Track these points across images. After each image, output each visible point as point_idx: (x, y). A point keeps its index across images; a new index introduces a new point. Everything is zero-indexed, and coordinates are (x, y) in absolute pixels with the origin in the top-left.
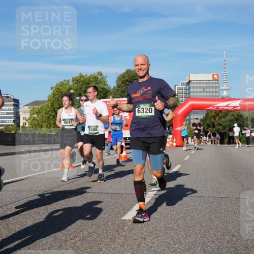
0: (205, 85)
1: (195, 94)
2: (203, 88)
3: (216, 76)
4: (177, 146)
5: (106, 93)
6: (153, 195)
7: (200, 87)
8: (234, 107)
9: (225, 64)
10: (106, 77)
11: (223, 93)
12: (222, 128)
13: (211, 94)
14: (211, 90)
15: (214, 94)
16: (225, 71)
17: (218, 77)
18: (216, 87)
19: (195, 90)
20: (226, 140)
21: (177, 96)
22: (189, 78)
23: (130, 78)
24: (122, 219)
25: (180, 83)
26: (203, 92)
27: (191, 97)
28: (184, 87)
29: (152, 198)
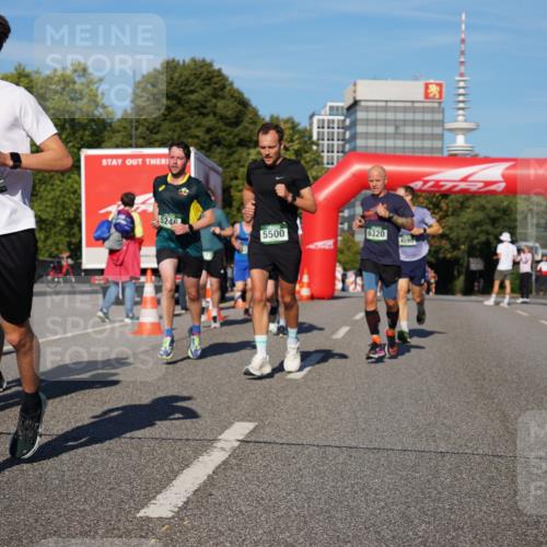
0: (400, 116)
1: (371, 143)
2: (397, 124)
3: (434, 89)
4: (312, 297)
5: (101, 132)
6: (238, 444)
7: (386, 122)
8: (488, 184)
9: (462, 53)
11: (455, 141)
12: (448, 246)
13: (418, 144)
14: (418, 130)
15: (427, 144)
16: (462, 75)
17: (440, 93)
18: (433, 123)
19: (372, 129)
20: (460, 282)
21: (318, 145)
22: (355, 92)
23: (174, 88)
24: (138, 515)
25: (325, 106)
26: (395, 136)
27: (358, 150)
28: (339, 121)
29: (234, 453)
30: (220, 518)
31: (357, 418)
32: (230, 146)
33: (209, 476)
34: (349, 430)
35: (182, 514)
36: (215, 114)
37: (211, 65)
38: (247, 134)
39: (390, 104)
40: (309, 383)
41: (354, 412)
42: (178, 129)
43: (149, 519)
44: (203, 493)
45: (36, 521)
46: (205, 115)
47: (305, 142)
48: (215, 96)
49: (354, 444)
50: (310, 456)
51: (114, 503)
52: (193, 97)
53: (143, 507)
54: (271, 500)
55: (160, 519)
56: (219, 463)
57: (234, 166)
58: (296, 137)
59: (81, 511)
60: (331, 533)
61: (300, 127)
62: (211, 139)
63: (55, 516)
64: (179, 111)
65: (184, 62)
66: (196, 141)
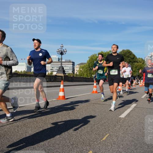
6: (134, 107)
23: (124, 54)
28: (149, 58)
30: (131, 118)
32: (132, 62)
33: (130, 112)
35: (126, 117)
36: (130, 57)
37: (129, 50)
38: (135, 60)
43: (121, 118)
47: (144, 62)
49: (152, 108)
57: (133, 65)
61: (143, 59)
62: (129, 61)
65: (125, 50)
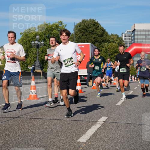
0: (147, 33)
1: (139, 41)
2: (146, 36)
6: (103, 122)
7: (143, 35)
10: (66, 25)
19: (139, 37)
21: (124, 41)
22: (134, 27)
23: (85, 27)
24: (77, 141)
25: (126, 31)
26: (146, 38)
27: (135, 43)
28: (130, 35)
29: (102, 125)
30: (99, 143)
31: (136, 116)
32: (100, 42)
33: (96, 131)
34: (134, 119)
35: (89, 141)
36: (96, 34)
37: (95, 21)
38: (105, 39)
39: (144, 30)
40: (122, 106)
41: (135, 114)
42: (86, 38)
43: (80, 142)
44: (94, 135)
45: (51, 142)
46: (93, 34)
47: (120, 41)
48: (96, 29)
49: (135, 123)
50: (123, 126)
51: (70, 138)
52: (90, 29)
53: (78, 139)
54: (113, 138)
55: (83, 142)
56: (98, 127)
57: (101, 47)
58: (118, 39)
59: (62, 140)
60: (129, 147)
61: (119, 37)
62: (95, 41)
63: (55, 141)
64: (86, 33)
65: (88, 20)
66: (91, 41)
